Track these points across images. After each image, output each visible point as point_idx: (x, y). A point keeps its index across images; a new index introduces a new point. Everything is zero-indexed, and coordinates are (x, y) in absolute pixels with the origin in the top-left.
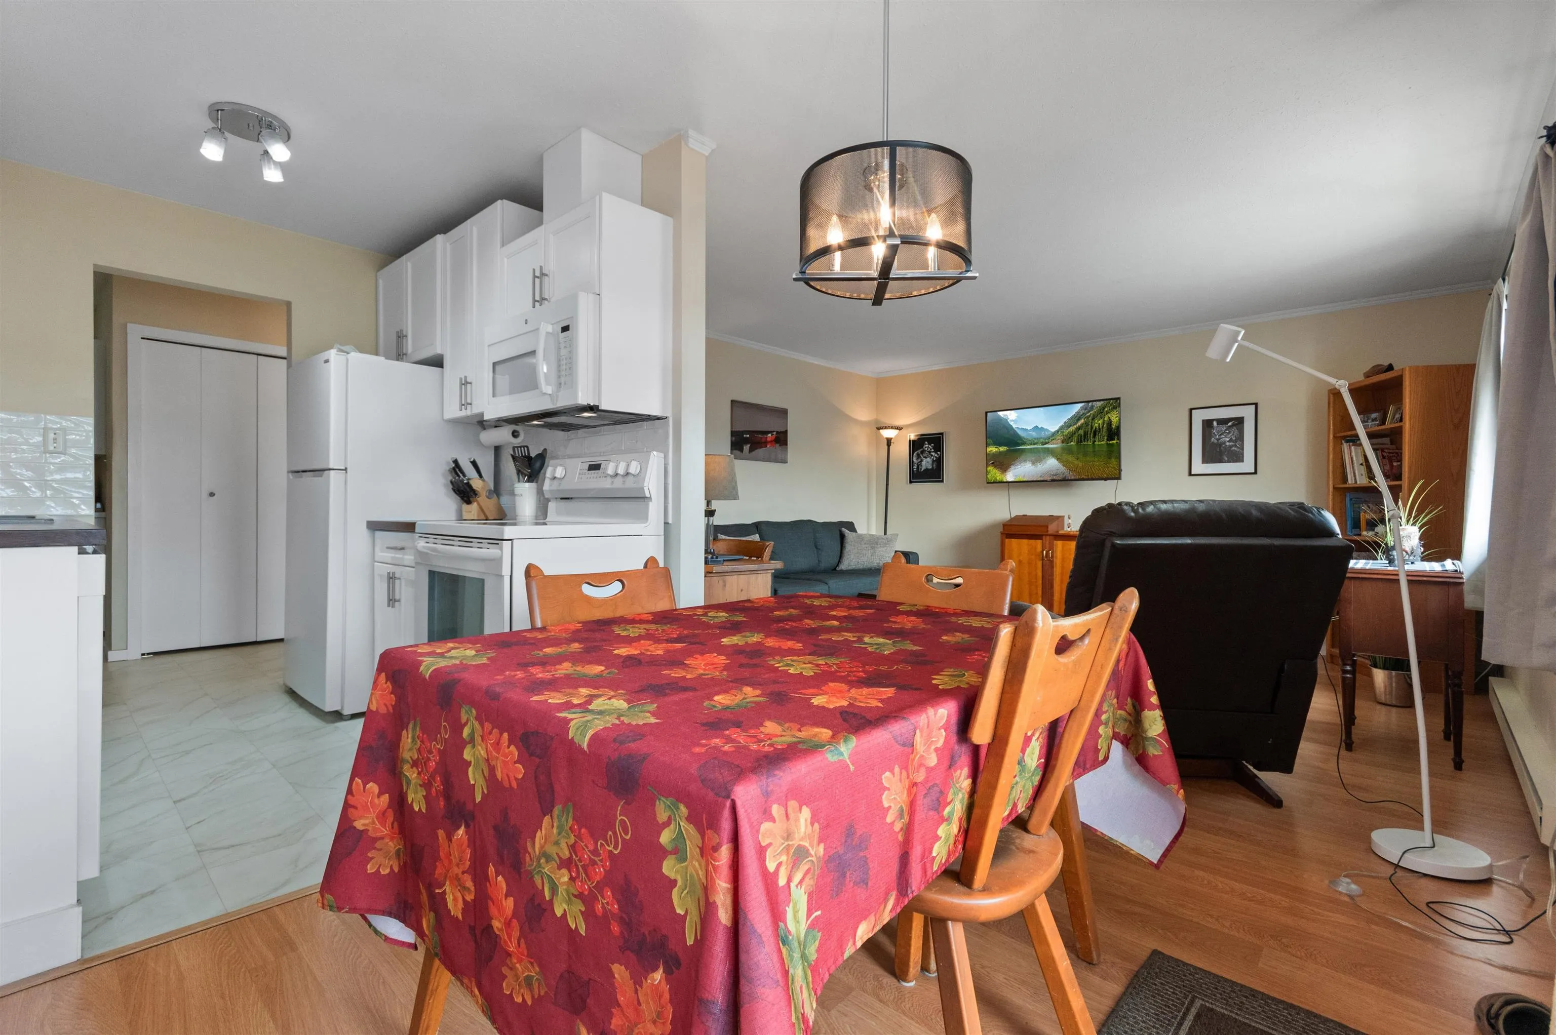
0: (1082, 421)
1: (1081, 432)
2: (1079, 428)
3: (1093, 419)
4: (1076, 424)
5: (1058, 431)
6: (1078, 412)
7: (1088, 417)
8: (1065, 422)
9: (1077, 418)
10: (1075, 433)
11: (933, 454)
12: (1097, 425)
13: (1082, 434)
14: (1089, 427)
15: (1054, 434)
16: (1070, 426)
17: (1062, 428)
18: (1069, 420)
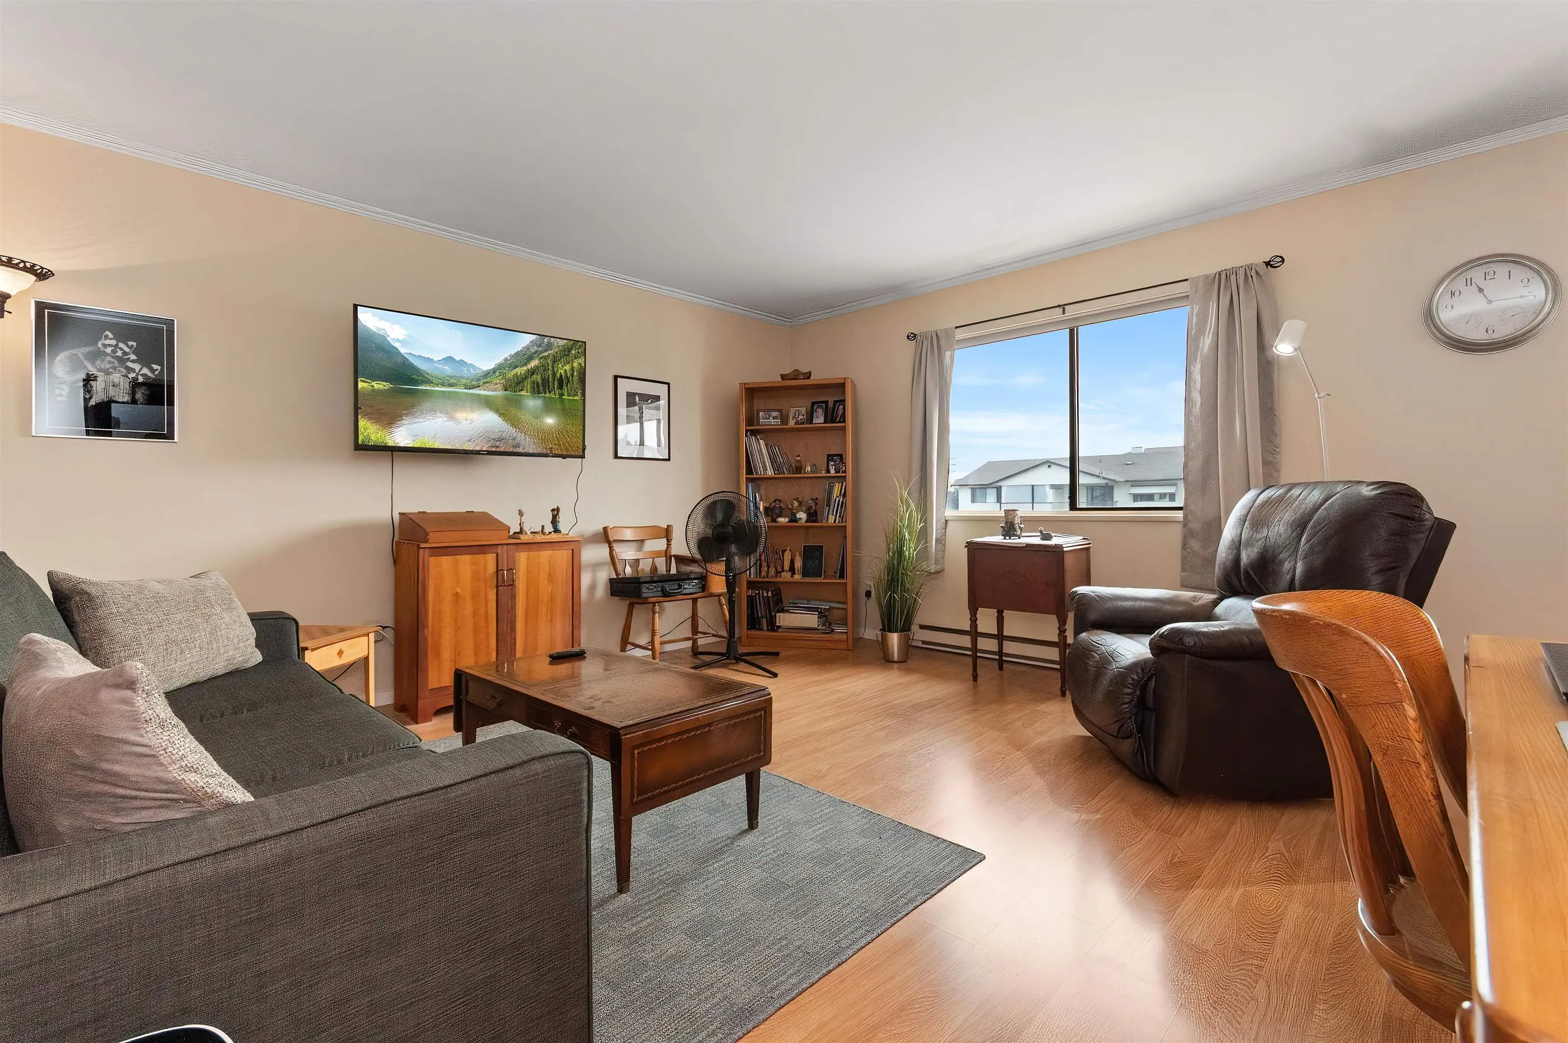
0: (534, 363)
1: (537, 378)
2: (532, 372)
3: (554, 362)
4: (525, 364)
5: (494, 371)
6: (528, 348)
7: (545, 358)
8: (506, 359)
9: (524, 357)
10: (526, 377)
11: (137, 367)
12: (562, 372)
13: (539, 380)
14: (550, 372)
15: (487, 374)
16: (516, 367)
17: (500, 368)
18: (512, 356)
